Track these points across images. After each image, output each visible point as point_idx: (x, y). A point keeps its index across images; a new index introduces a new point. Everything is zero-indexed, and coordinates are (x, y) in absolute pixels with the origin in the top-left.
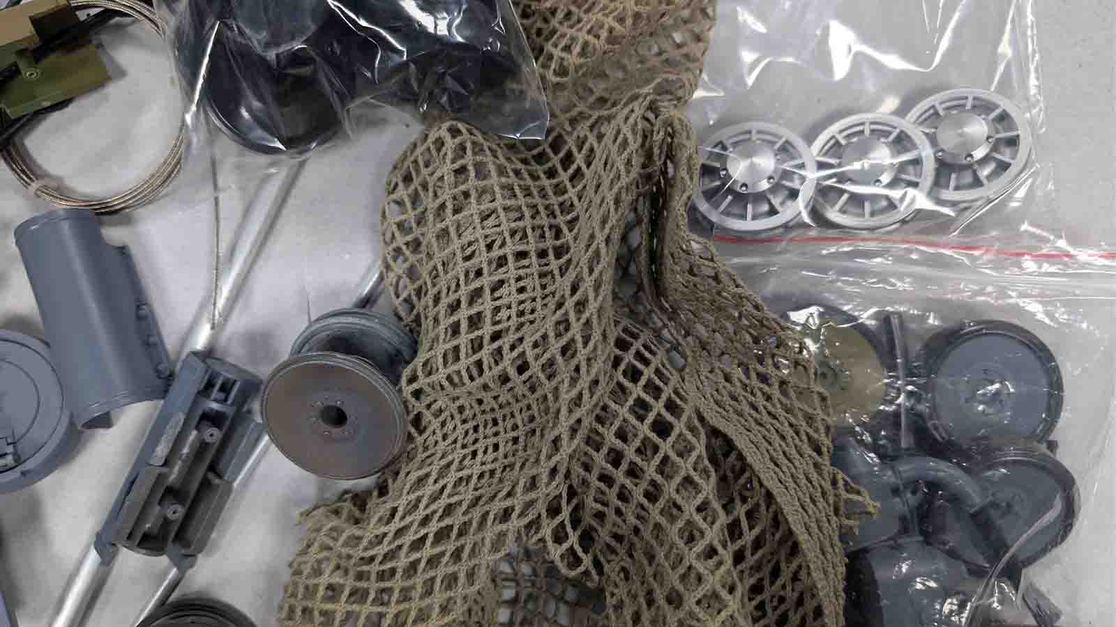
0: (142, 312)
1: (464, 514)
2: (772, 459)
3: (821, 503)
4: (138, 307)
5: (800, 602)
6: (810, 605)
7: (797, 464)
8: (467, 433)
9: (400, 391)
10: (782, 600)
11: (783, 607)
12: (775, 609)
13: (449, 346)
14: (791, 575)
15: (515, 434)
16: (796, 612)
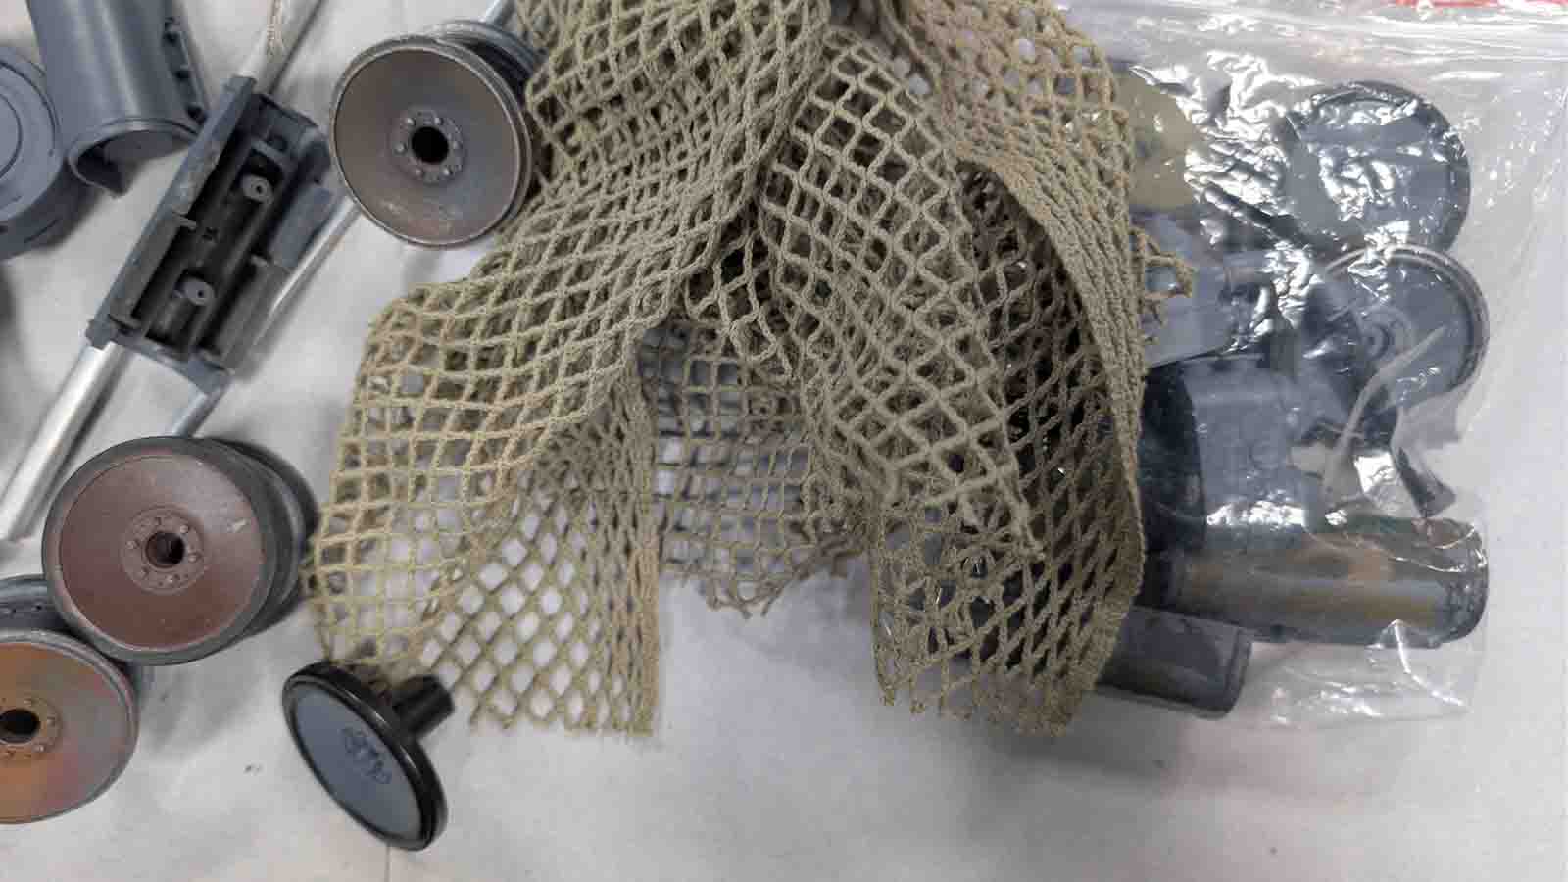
0: (173, 29)
1: (606, 273)
2: (1045, 190)
3: (1113, 252)
4: (166, 25)
5: (1078, 415)
6: (1092, 418)
7: (1080, 196)
8: (614, 177)
9: (522, 100)
10: (1052, 410)
11: (1054, 420)
12: (1042, 421)
13: (592, 29)
14: (1067, 373)
15: (682, 163)
16: (1072, 431)
